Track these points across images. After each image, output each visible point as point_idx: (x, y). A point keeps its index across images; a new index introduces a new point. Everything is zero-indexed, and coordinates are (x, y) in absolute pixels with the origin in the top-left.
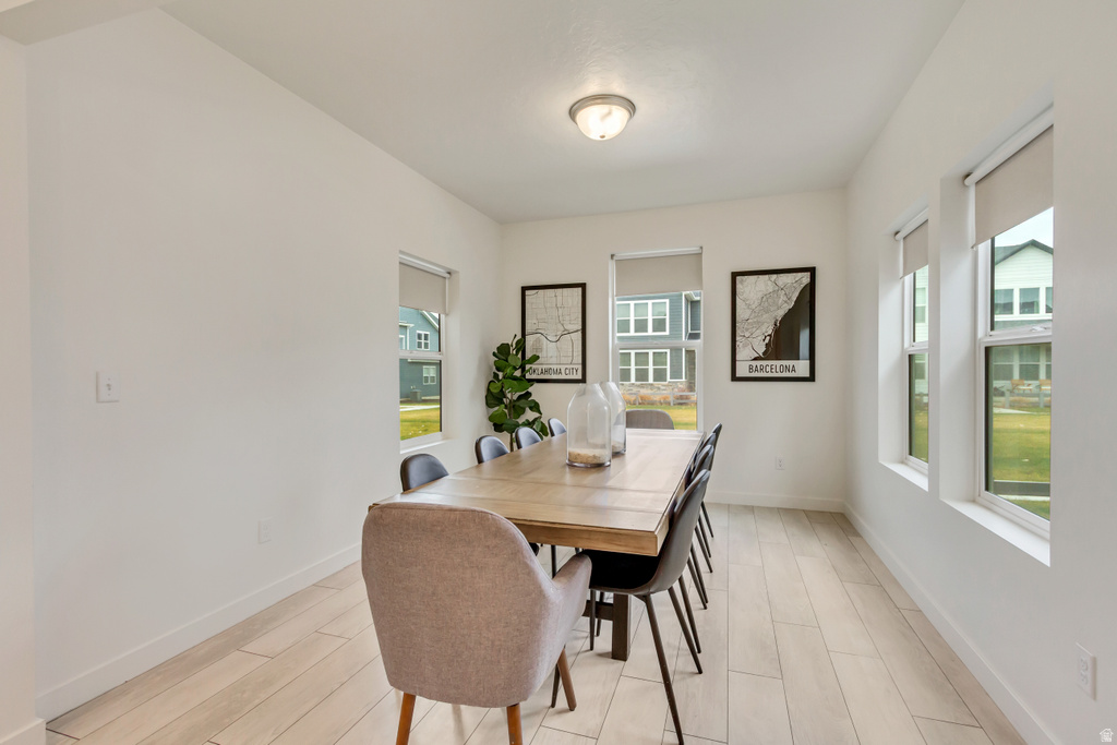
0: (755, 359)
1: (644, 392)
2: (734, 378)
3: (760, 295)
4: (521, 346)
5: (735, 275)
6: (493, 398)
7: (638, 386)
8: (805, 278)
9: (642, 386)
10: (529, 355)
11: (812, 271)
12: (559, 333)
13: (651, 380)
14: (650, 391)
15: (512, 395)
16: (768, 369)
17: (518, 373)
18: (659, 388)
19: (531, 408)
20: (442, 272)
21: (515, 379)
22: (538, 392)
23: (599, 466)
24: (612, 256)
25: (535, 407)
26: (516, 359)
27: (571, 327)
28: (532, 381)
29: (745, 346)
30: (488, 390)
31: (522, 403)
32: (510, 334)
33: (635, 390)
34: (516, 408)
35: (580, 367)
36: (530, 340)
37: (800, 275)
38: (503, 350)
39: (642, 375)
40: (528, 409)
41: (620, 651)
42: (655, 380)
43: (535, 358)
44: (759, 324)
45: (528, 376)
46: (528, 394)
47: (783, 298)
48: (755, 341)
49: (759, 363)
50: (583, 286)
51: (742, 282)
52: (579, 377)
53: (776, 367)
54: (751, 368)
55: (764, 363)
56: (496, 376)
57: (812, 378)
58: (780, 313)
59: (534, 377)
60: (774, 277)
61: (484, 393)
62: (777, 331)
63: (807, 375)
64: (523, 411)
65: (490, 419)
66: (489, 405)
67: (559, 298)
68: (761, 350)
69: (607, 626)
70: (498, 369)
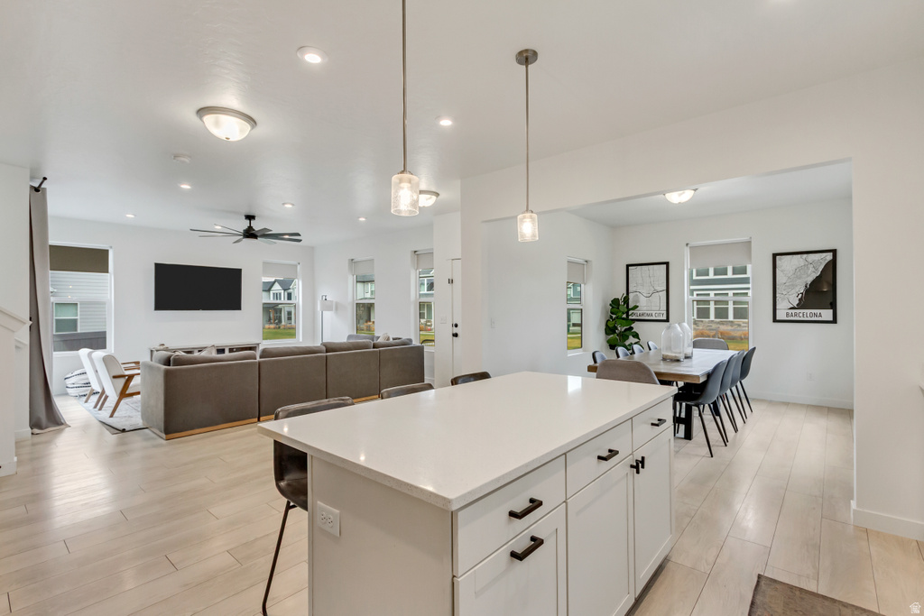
0: (791, 308)
1: (723, 328)
2: (775, 320)
3: (794, 267)
4: (626, 300)
5: (775, 256)
6: (609, 330)
7: (718, 323)
8: (829, 257)
9: (722, 323)
10: (631, 305)
11: (834, 252)
12: (651, 292)
13: (731, 317)
14: (729, 328)
15: (620, 329)
16: (801, 315)
17: (624, 316)
18: (739, 325)
19: (633, 336)
20: (581, 261)
21: (623, 319)
22: (637, 327)
23: (678, 361)
24: (687, 244)
25: (636, 336)
26: (623, 308)
27: (659, 289)
28: (634, 321)
29: (783, 299)
30: (607, 325)
31: (627, 333)
32: (619, 293)
33: (714, 326)
34: (624, 336)
35: (665, 312)
36: (631, 296)
37: (824, 254)
38: (615, 302)
39: (722, 313)
40: (631, 337)
41: (688, 436)
42: (734, 318)
43: (636, 307)
44: (793, 286)
45: (630, 317)
46: (632, 328)
47: (811, 269)
48: (789, 298)
49: (793, 311)
50: (667, 264)
51: (780, 260)
52: (665, 318)
53: (807, 313)
54: (787, 314)
55: (798, 311)
56: (611, 317)
57: (834, 321)
58: (810, 280)
59: (634, 318)
60: (805, 256)
61: (604, 327)
62: (807, 291)
63: (831, 319)
64: (628, 338)
65: (608, 342)
66: (607, 333)
67: (651, 271)
68: (795, 302)
69: (682, 427)
70: (612, 313)
